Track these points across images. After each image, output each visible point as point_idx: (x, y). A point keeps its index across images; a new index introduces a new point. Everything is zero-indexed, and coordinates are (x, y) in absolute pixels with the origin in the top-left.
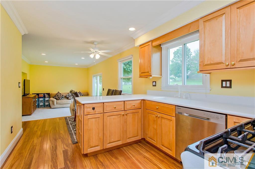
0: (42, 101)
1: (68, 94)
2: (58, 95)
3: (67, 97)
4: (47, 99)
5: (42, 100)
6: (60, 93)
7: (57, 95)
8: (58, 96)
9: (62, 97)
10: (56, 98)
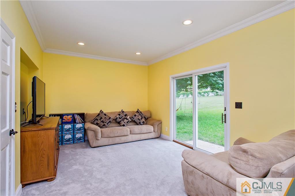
0: (68, 130)
1: (119, 115)
2: (101, 118)
3: (119, 120)
4: (78, 126)
5: (70, 128)
6: (105, 112)
7: (99, 118)
8: (102, 120)
9: (108, 122)
10: (97, 124)
